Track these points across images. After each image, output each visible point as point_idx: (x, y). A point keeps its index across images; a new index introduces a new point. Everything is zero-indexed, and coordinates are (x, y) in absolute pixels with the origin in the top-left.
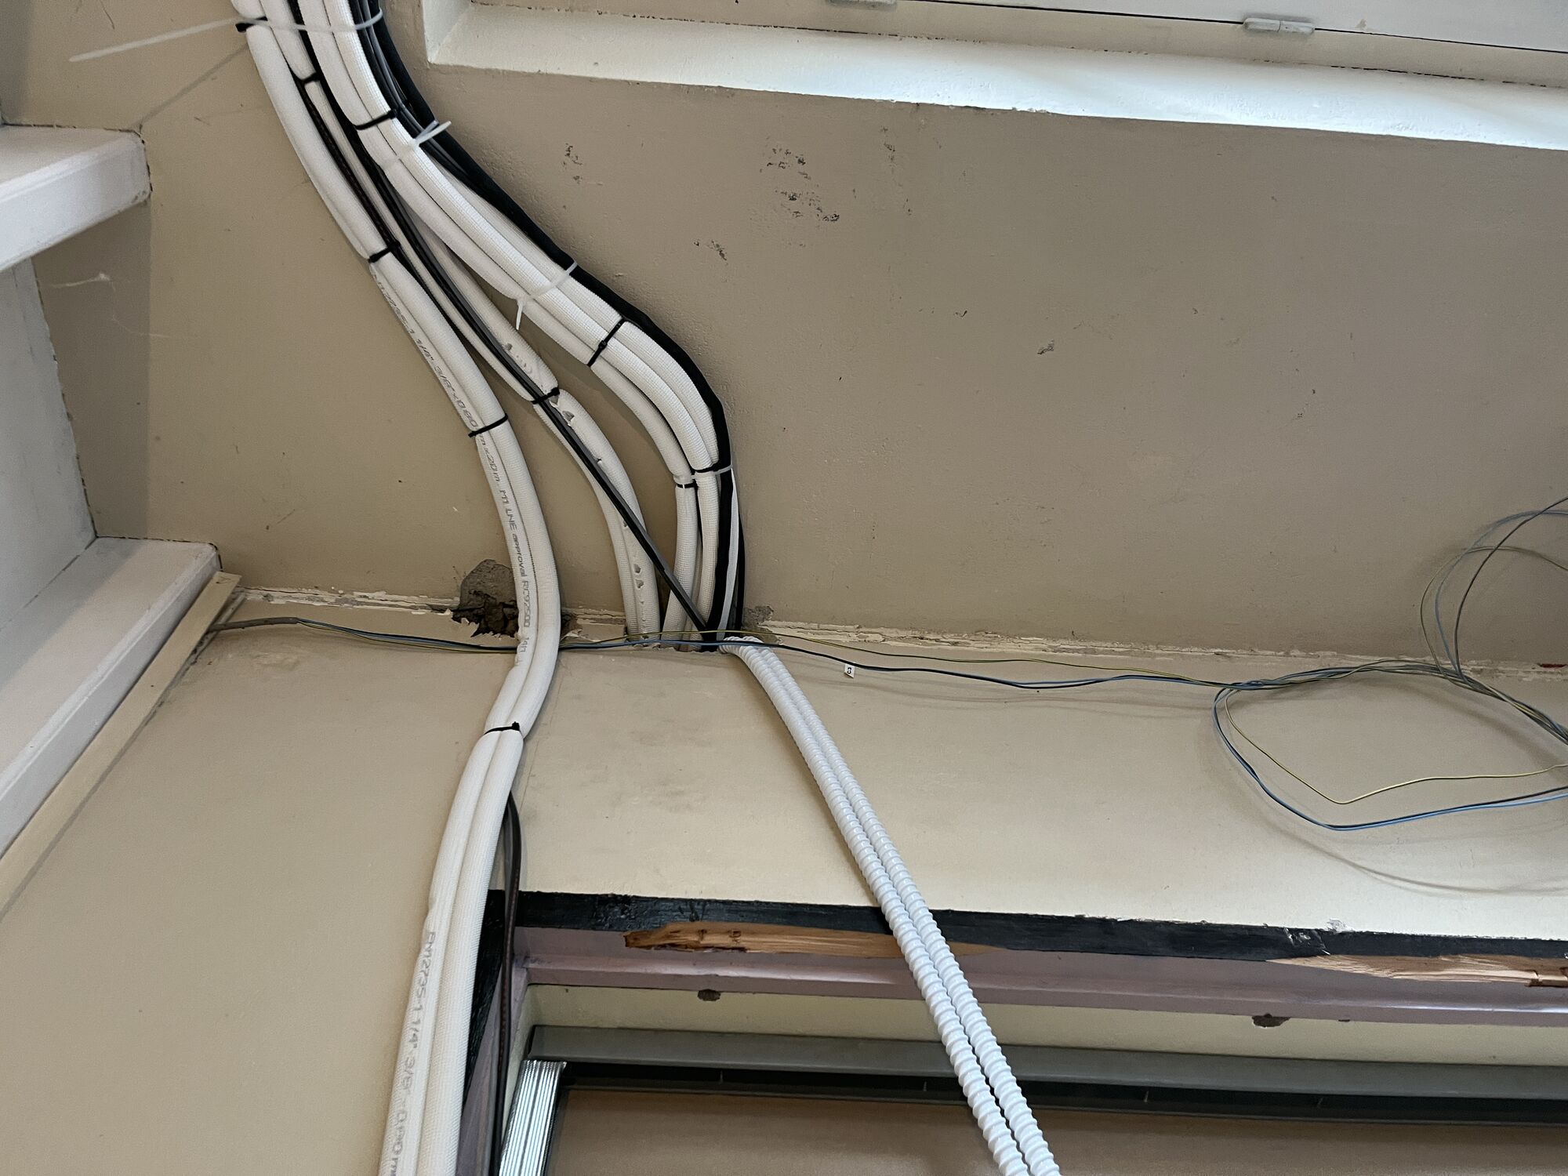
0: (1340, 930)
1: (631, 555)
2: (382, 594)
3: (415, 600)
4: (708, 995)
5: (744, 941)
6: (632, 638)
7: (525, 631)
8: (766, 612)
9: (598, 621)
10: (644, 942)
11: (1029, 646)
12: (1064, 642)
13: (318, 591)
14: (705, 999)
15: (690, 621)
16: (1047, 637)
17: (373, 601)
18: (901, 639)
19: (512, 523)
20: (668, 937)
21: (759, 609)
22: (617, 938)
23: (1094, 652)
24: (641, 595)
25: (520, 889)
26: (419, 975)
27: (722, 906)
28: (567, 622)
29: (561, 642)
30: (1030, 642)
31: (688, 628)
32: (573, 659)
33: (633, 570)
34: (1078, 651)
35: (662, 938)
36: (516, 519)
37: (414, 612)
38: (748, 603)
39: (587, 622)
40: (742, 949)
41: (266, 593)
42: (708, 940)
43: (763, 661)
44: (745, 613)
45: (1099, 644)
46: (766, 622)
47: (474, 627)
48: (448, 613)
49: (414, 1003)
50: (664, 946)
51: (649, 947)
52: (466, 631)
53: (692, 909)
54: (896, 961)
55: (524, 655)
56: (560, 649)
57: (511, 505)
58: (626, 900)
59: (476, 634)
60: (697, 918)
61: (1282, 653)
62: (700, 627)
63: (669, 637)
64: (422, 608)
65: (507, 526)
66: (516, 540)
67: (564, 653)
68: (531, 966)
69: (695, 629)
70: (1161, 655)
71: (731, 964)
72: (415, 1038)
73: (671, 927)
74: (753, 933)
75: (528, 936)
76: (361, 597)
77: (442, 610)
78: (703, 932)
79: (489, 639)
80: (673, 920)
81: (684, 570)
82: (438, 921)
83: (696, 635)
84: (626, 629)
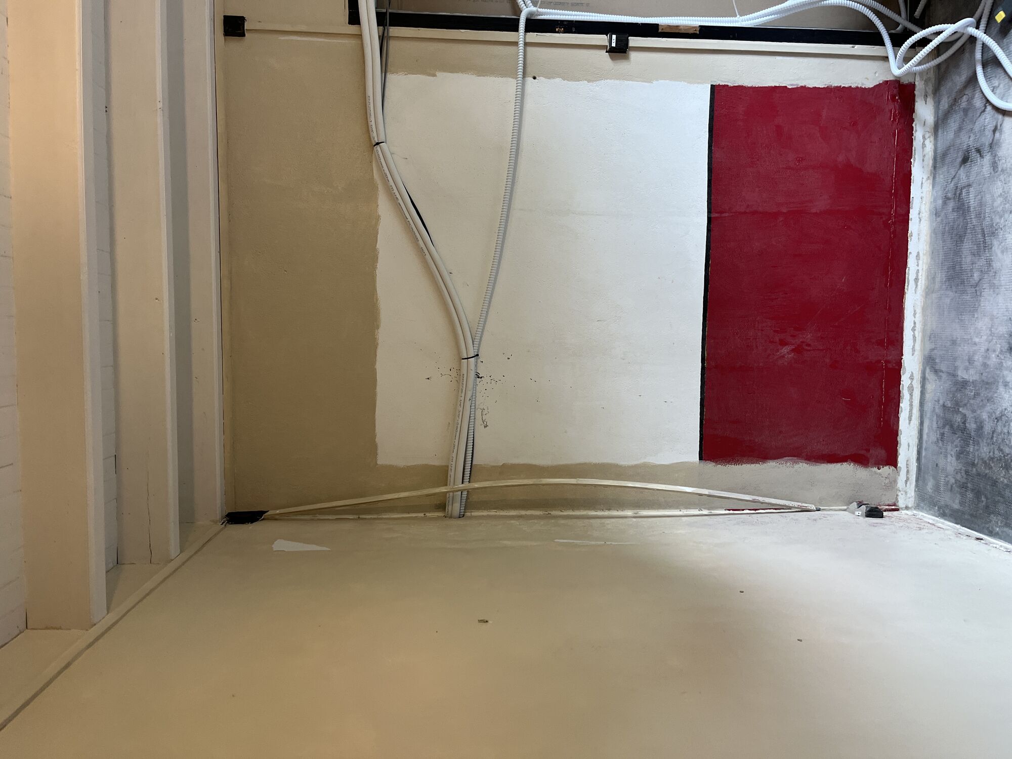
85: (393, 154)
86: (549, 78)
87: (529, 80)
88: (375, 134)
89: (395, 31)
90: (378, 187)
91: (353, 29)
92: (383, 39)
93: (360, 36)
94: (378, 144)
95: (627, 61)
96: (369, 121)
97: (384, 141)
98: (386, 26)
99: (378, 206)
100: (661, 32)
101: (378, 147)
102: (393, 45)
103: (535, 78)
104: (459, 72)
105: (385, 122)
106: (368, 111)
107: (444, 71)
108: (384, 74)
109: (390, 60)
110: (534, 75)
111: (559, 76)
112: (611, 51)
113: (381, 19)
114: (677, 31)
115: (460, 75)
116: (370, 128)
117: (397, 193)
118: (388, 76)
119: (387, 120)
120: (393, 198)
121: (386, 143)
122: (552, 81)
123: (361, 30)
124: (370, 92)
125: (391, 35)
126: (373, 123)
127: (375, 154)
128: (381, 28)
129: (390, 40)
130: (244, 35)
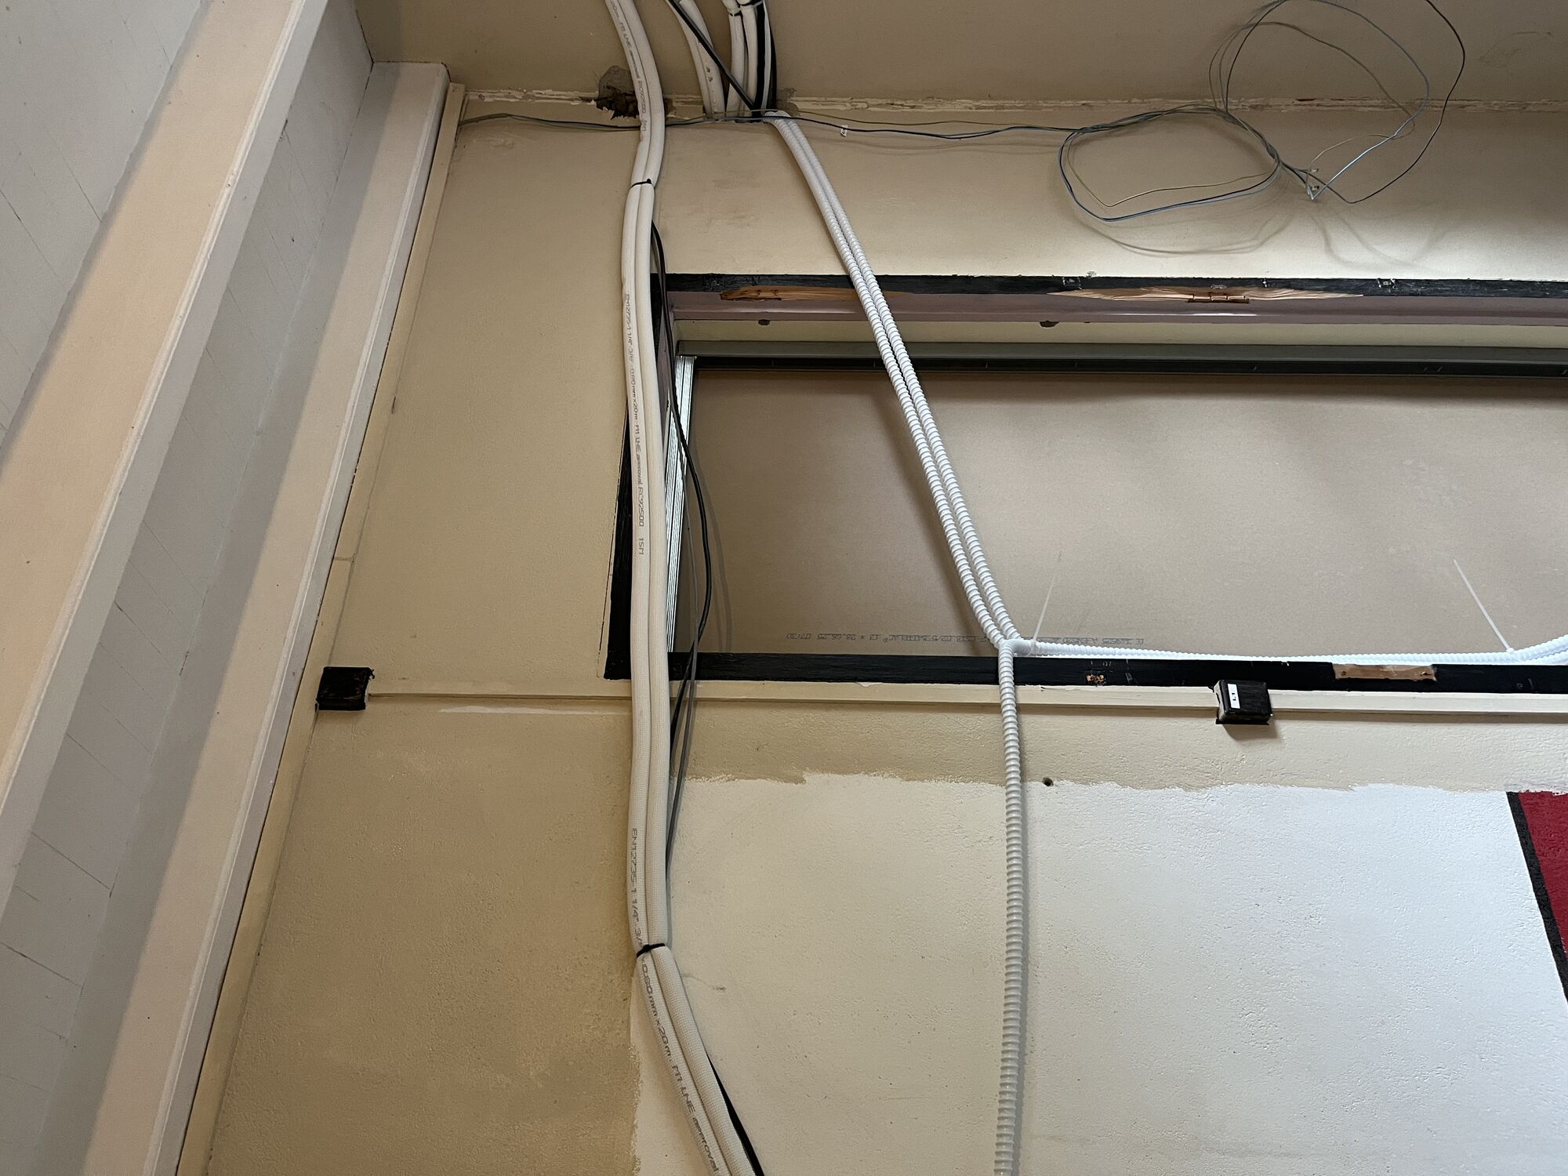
0: (1093, 276)
1: (703, 60)
2: (550, 91)
3: (572, 94)
4: (764, 322)
5: (780, 295)
6: (708, 115)
7: (644, 116)
8: (791, 92)
9: (685, 103)
10: (731, 297)
11: (960, 106)
12: (984, 101)
13: (510, 91)
14: (762, 324)
15: (743, 102)
16: (974, 99)
17: (545, 96)
18: (878, 105)
19: (629, 43)
20: (742, 294)
21: (788, 90)
22: (717, 294)
23: (1003, 108)
24: (712, 87)
25: (667, 272)
26: (625, 314)
27: (767, 278)
28: (667, 104)
29: (666, 120)
30: (962, 103)
31: (742, 108)
32: (675, 132)
33: (706, 70)
34: (991, 108)
35: (738, 295)
36: (631, 40)
37: (572, 103)
38: (780, 86)
39: (679, 104)
40: (779, 299)
41: (479, 94)
42: (762, 295)
43: (791, 131)
44: (778, 93)
45: (1007, 102)
46: (792, 98)
47: (611, 113)
48: (593, 102)
49: (626, 326)
50: (740, 299)
51: (732, 300)
52: (607, 115)
53: (753, 279)
54: (857, 303)
55: (645, 132)
56: (666, 126)
57: (627, 31)
58: (720, 276)
59: (613, 117)
60: (756, 284)
61: (1126, 101)
62: (751, 107)
63: (731, 114)
64: (577, 99)
65: (625, 45)
66: (632, 54)
67: (668, 128)
68: (675, 310)
69: (747, 108)
70: (1046, 107)
71: (774, 307)
72: (630, 341)
73: (743, 289)
74: (785, 291)
75: (673, 296)
76: (538, 93)
77: (589, 100)
78: (759, 291)
79: (622, 121)
80: (743, 285)
81: (738, 70)
82: (629, 288)
83: (748, 112)
84: (704, 108)
85: (686, 976)
86: (1086, 783)
87: (1036, 787)
88: (642, 925)
89: (707, 688)
90: (638, 1072)
91: (616, 687)
92: (678, 705)
93: (627, 701)
94: (647, 949)
95: (1273, 740)
96: (630, 888)
97: (665, 942)
98: (689, 678)
99: (634, 1127)
100: (1341, 679)
101: (647, 958)
102: (704, 720)
103: (1048, 783)
104: (859, 772)
105: (672, 893)
106: (630, 864)
107: (824, 770)
108: (676, 779)
109: (694, 749)
110: (1047, 776)
111: (1108, 776)
112: (1231, 720)
113: (678, 666)
114: (1382, 677)
115: (861, 778)
116: (630, 905)
117: (691, 1090)
118: (689, 784)
119: (677, 889)
120: (678, 1104)
121: (670, 948)
122: (1094, 788)
123: (630, 689)
124: (638, 821)
125: (698, 695)
126: (639, 895)
127: (638, 976)
128: (678, 684)
129: (695, 706)
130: (362, 707)
